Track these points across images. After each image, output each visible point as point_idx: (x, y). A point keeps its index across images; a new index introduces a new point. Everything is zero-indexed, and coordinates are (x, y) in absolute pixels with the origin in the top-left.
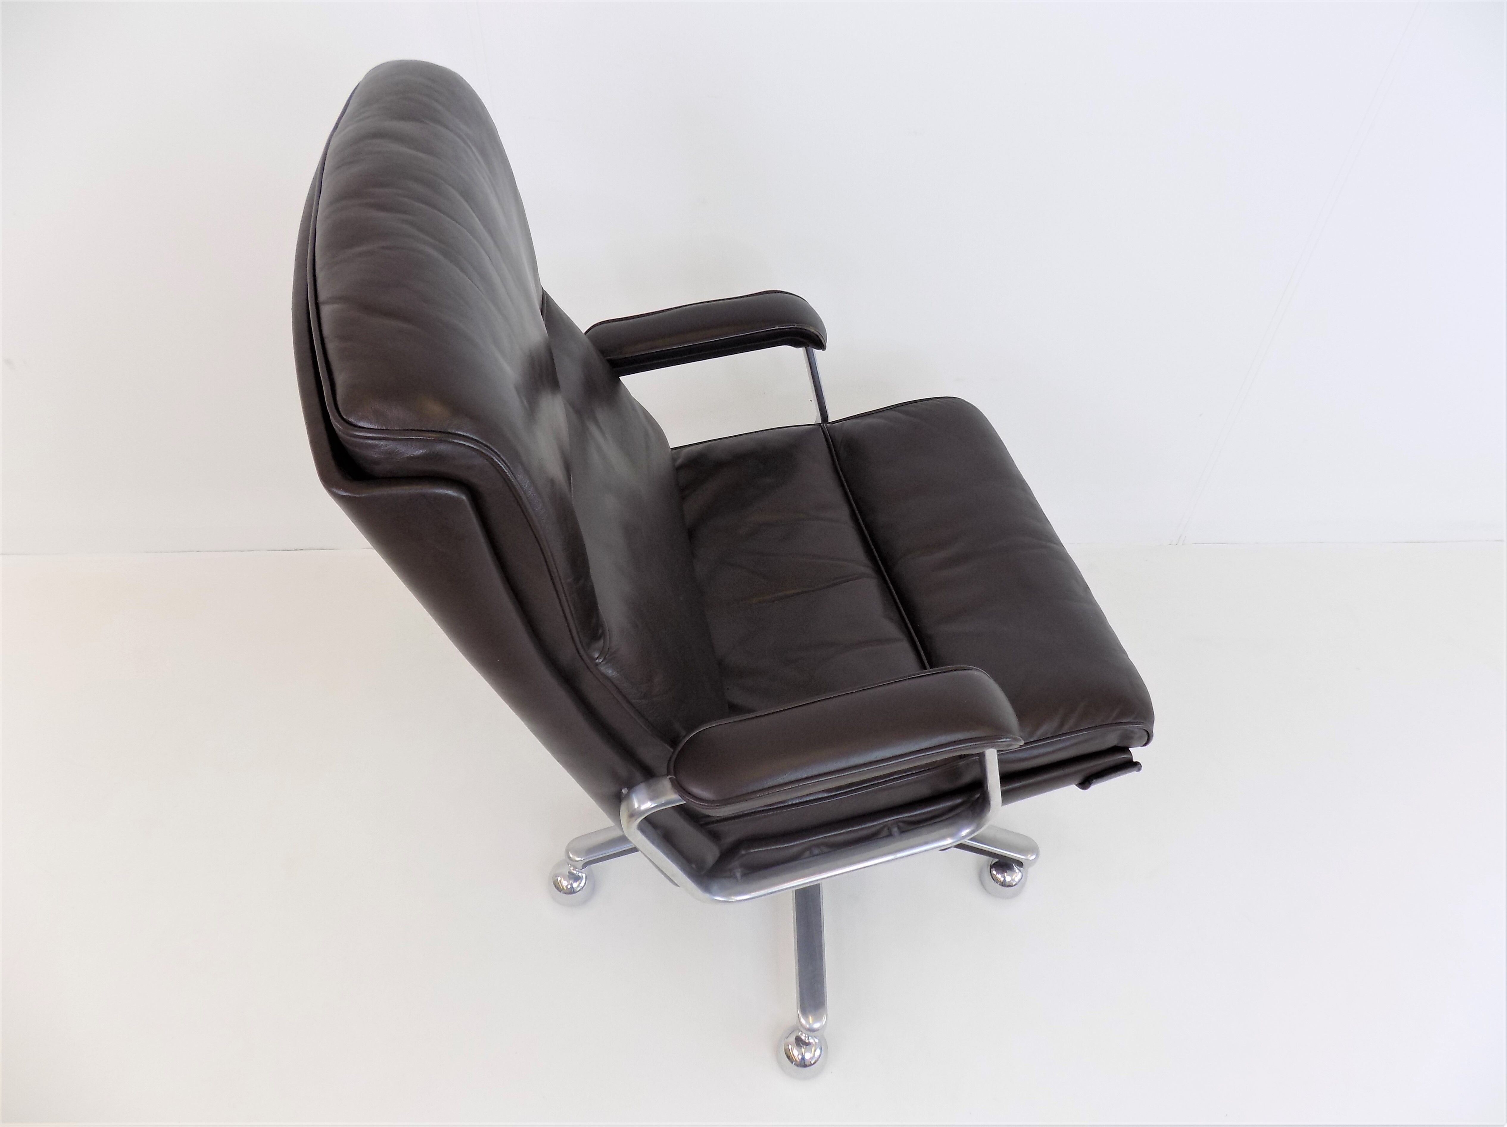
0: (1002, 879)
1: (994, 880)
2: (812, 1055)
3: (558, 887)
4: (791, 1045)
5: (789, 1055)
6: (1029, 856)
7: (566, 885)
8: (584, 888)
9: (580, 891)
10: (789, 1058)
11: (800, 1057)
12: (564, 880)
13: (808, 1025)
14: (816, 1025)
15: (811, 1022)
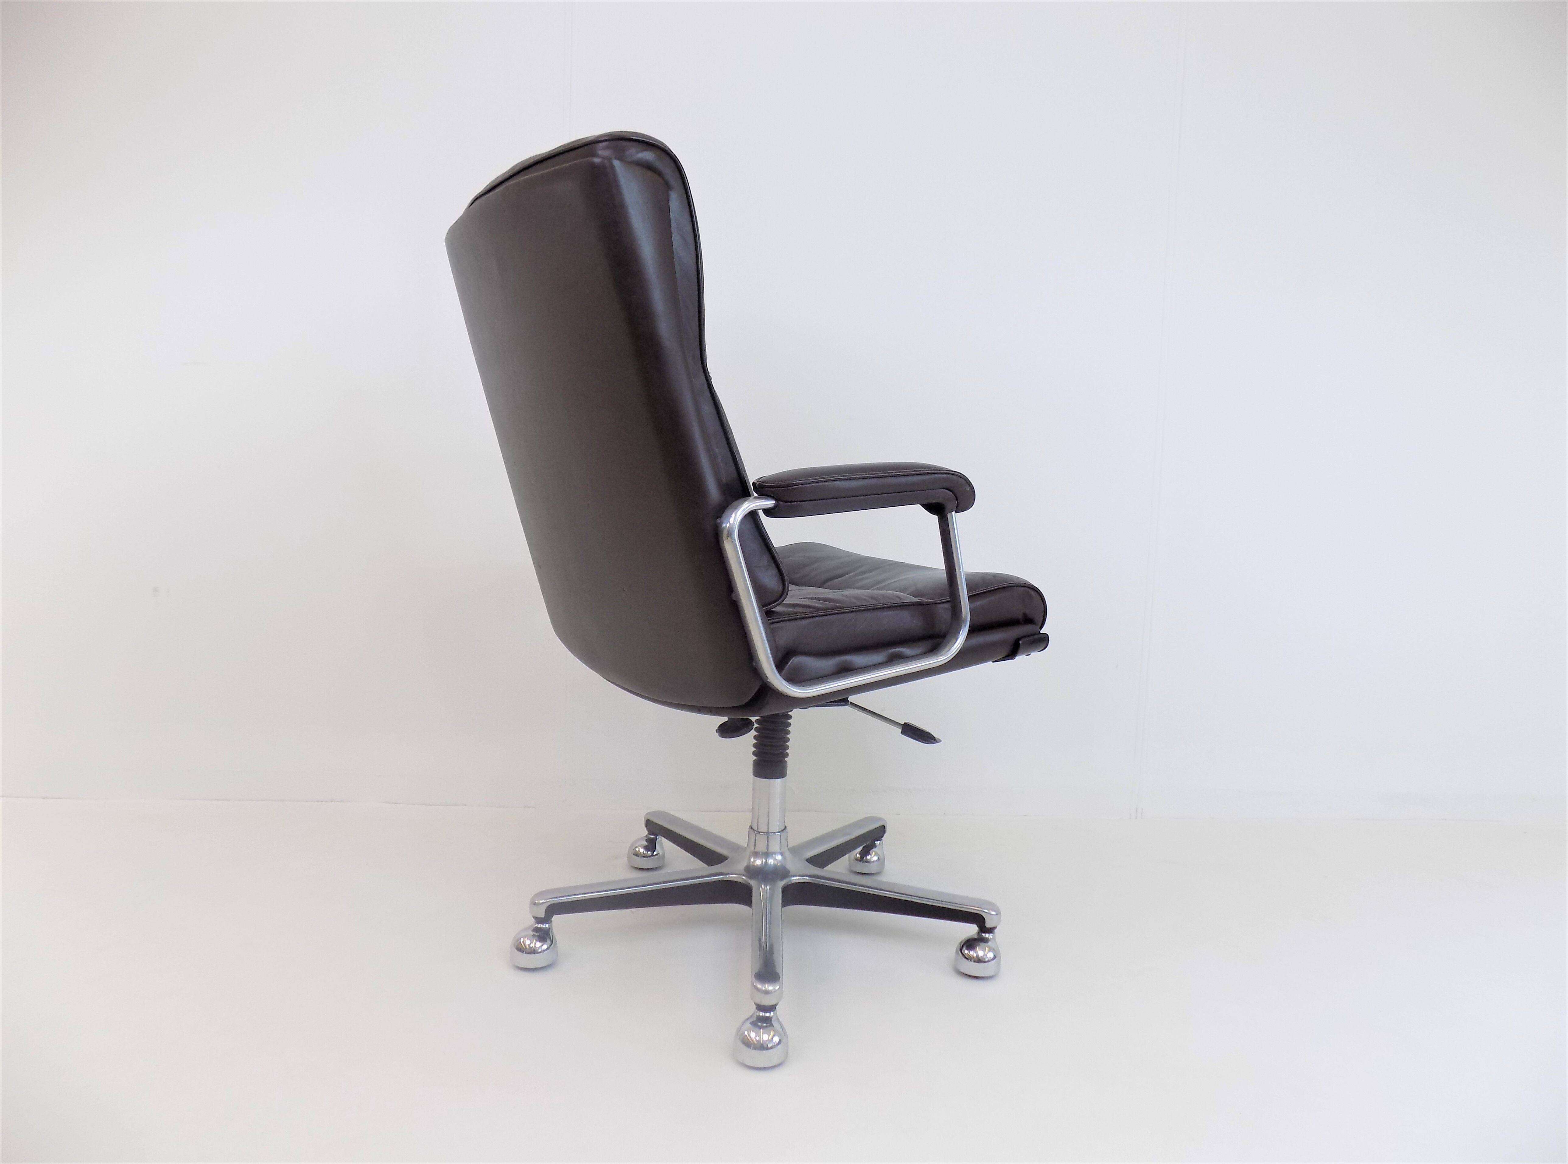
2: (770, 1038)
6: (990, 911)
7: (529, 943)
12: (527, 940)
13: (764, 988)
14: (770, 988)
15: (767, 986)
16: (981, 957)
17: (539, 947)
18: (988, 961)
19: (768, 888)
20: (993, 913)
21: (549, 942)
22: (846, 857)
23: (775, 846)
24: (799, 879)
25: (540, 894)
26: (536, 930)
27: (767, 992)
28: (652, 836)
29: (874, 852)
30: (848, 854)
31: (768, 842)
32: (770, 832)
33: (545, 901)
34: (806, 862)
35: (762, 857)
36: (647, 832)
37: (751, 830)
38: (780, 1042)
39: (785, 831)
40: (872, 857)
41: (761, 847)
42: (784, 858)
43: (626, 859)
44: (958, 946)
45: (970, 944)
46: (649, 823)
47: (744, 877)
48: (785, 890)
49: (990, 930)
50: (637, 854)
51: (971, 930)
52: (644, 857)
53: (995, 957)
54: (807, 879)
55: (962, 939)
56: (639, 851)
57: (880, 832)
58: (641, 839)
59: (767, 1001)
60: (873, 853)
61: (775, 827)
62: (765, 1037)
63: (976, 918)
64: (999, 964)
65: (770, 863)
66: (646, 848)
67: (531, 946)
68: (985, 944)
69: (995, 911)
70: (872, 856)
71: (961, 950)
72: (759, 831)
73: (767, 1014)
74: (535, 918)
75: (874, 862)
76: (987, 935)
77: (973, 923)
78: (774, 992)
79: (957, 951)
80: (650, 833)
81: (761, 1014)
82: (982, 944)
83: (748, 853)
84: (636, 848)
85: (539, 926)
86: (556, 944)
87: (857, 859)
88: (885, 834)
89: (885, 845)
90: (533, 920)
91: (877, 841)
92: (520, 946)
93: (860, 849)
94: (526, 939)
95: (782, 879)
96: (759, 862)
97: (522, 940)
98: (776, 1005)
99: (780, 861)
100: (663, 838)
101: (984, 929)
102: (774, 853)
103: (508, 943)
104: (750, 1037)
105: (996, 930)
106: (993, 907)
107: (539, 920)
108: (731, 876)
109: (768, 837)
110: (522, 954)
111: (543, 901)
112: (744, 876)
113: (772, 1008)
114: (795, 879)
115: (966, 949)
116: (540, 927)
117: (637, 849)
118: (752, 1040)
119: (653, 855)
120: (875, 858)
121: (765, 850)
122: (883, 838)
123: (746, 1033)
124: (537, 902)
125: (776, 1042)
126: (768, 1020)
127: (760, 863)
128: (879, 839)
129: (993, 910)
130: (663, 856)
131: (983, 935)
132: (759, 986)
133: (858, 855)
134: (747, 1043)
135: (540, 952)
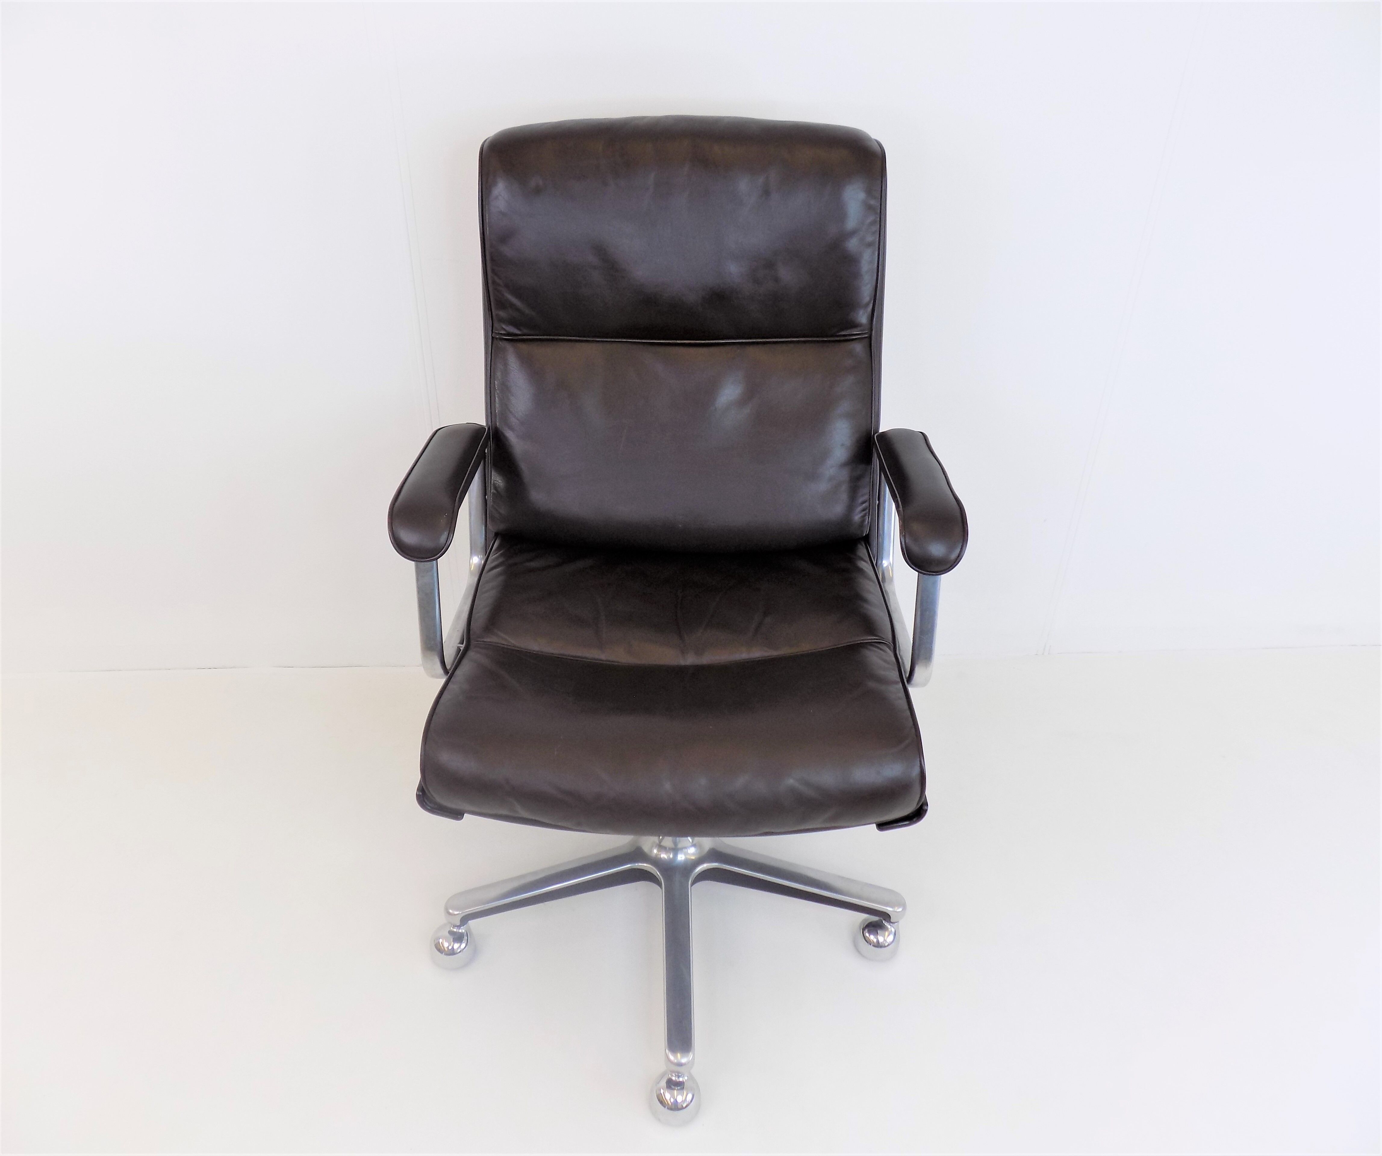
0: (875, 940)
1: (868, 943)
2: (684, 1099)
3: (439, 949)
4: (663, 1089)
5: (661, 1099)
6: (896, 908)
7: (447, 945)
8: (464, 950)
9: (461, 953)
10: (662, 1102)
11: (672, 1100)
12: (445, 942)
13: (676, 1061)
15: (679, 1057)
16: (882, 941)
17: (458, 947)
18: (887, 947)
20: (899, 910)
21: (466, 942)
24: (707, 866)
26: (453, 933)
27: (680, 1065)
33: (459, 911)
38: (692, 1101)
47: (653, 868)
49: (891, 922)
53: (895, 943)
54: (715, 865)
62: (679, 1098)
67: (450, 948)
73: (681, 1080)
78: (686, 1061)
81: (675, 1078)
86: (473, 943)
92: (439, 947)
95: (692, 873)
97: (440, 940)
106: (900, 902)
107: (456, 926)
108: (640, 864)
110: (441, 954)
114: (704, 867)
116: (457, 932)
118: (668, 1101)
124: (451, 912)
125: (688, 1101)
126: (680, 1083)
127: (669, 858)
129: (899, 907)
132: (671, 1056)
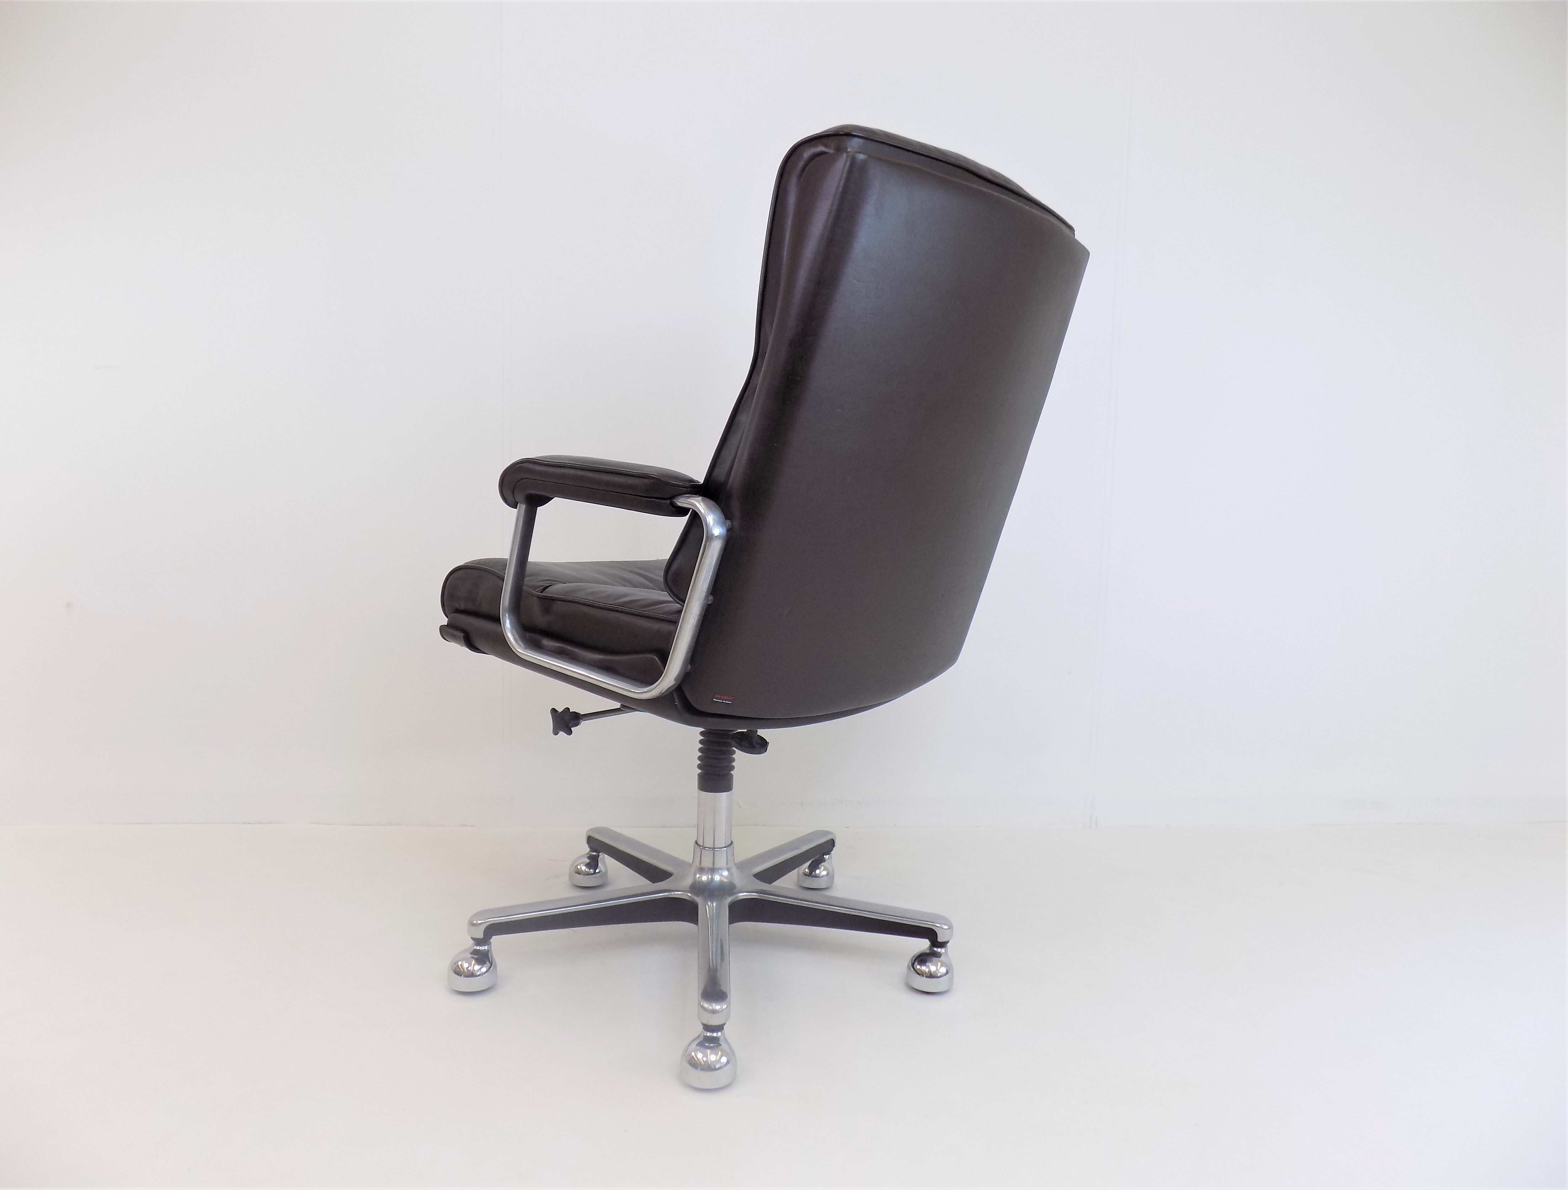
7: (467, 967)
13: (711, 1008)
14: (718, 1007)
15: (714, 1005)
16: (934, 972)
17: (478, 970)
18: (940, 977)
19: (715, 905)
20: (946, 927)
21: (488, 964)
22: (795, 871)
23: (721, 861)
24: (746, 895)
25: (478, 915)
26: (475, 952)
27: (714, 1012)
28: (594, 853)
29: (823, 866)
30: (796, 869)
31: (714, 858)
32: (716, 847)
33: (484, 921)
34: (754, 878)
35: (707, 873)
36: (589, 849)
37: (697, 846)
38: (728, 1062)
39: (732, 845)
40: (821, 872)
41: (707, 863)
42: (731, 874)
43: (567, 878)
44: (909, 963)
45: (922, 958)
46: (590, 840)
47: (689, 894)
48: (733, 907)
49: (943, 945)
50: (579, 872)
51: (923, 944)
52: (586, 875)
53: (947, 972)
54: (754, 895)
55: (913, 955)
56: (581, 868)
57: (829, 846)
58: (582, 856)
59: (714, 1021)
60: (823, 868)
61: (721, 842)
62: (713, 1058)
63: (929, 933)
64: (952, 979)
65: (717, 878)
66: (588, 865)
67: (470, 969)
68: (937, 959)
69: (947, 926)
70: (821, 870)
71: (913, 965)
72: (705, 846)
73: (715, 1035)
74: (473, 939)
75: (822, 876)
76: (939, 950)
77: (926, 938)
78: (722, 1011)
79: (908, 966)
80: (592, 850)
81: (709, 1034)
82: (934, 959)
83: (693, 869)
84: (578, 865)
85: (478, 948)
86: (495, 967)
87: (806, 875)
88: (834, 848)
89: (834, 859)
90: (473, 941)
91: (826, 855)
92: (458, 970)
93: (808, 864)
94: (464, 962)
95: (730, 895)
96: (704, 878)
97: (460, 963)
98: (725, 1024)
99: (726, 877)
100: (605, 855)
101: (936, 943)
102: (721, 869)
103: (445, 966)
104: (698, 1058)
105: (948, 945)
106: (946, 921)
107: (478, 942)
108: (676, 893)
109: (714, 853)
110: (460, 977)
111: (481, 921)
112: (688, 892)
113: (720, 1028)
114: (742, 895)
115: (918, 964)
116: (479, 950)
117: (579, 867)
118: (699, 1061)
119: (595, 873)
120: (824, 873)
121: (711, 866)
122: (832, 852)
123: (693, 1054)
124: (475, 922)
125: (724, 1062)
126: (715, 1040)
127: (706, 879)
128: (828, 853)
129: (945, 925)
130: (606, 873)
131: (935, 949)
132: (706, 1005)
133: (807, 870)
134: (694, 1064)
135: (479, 976)
